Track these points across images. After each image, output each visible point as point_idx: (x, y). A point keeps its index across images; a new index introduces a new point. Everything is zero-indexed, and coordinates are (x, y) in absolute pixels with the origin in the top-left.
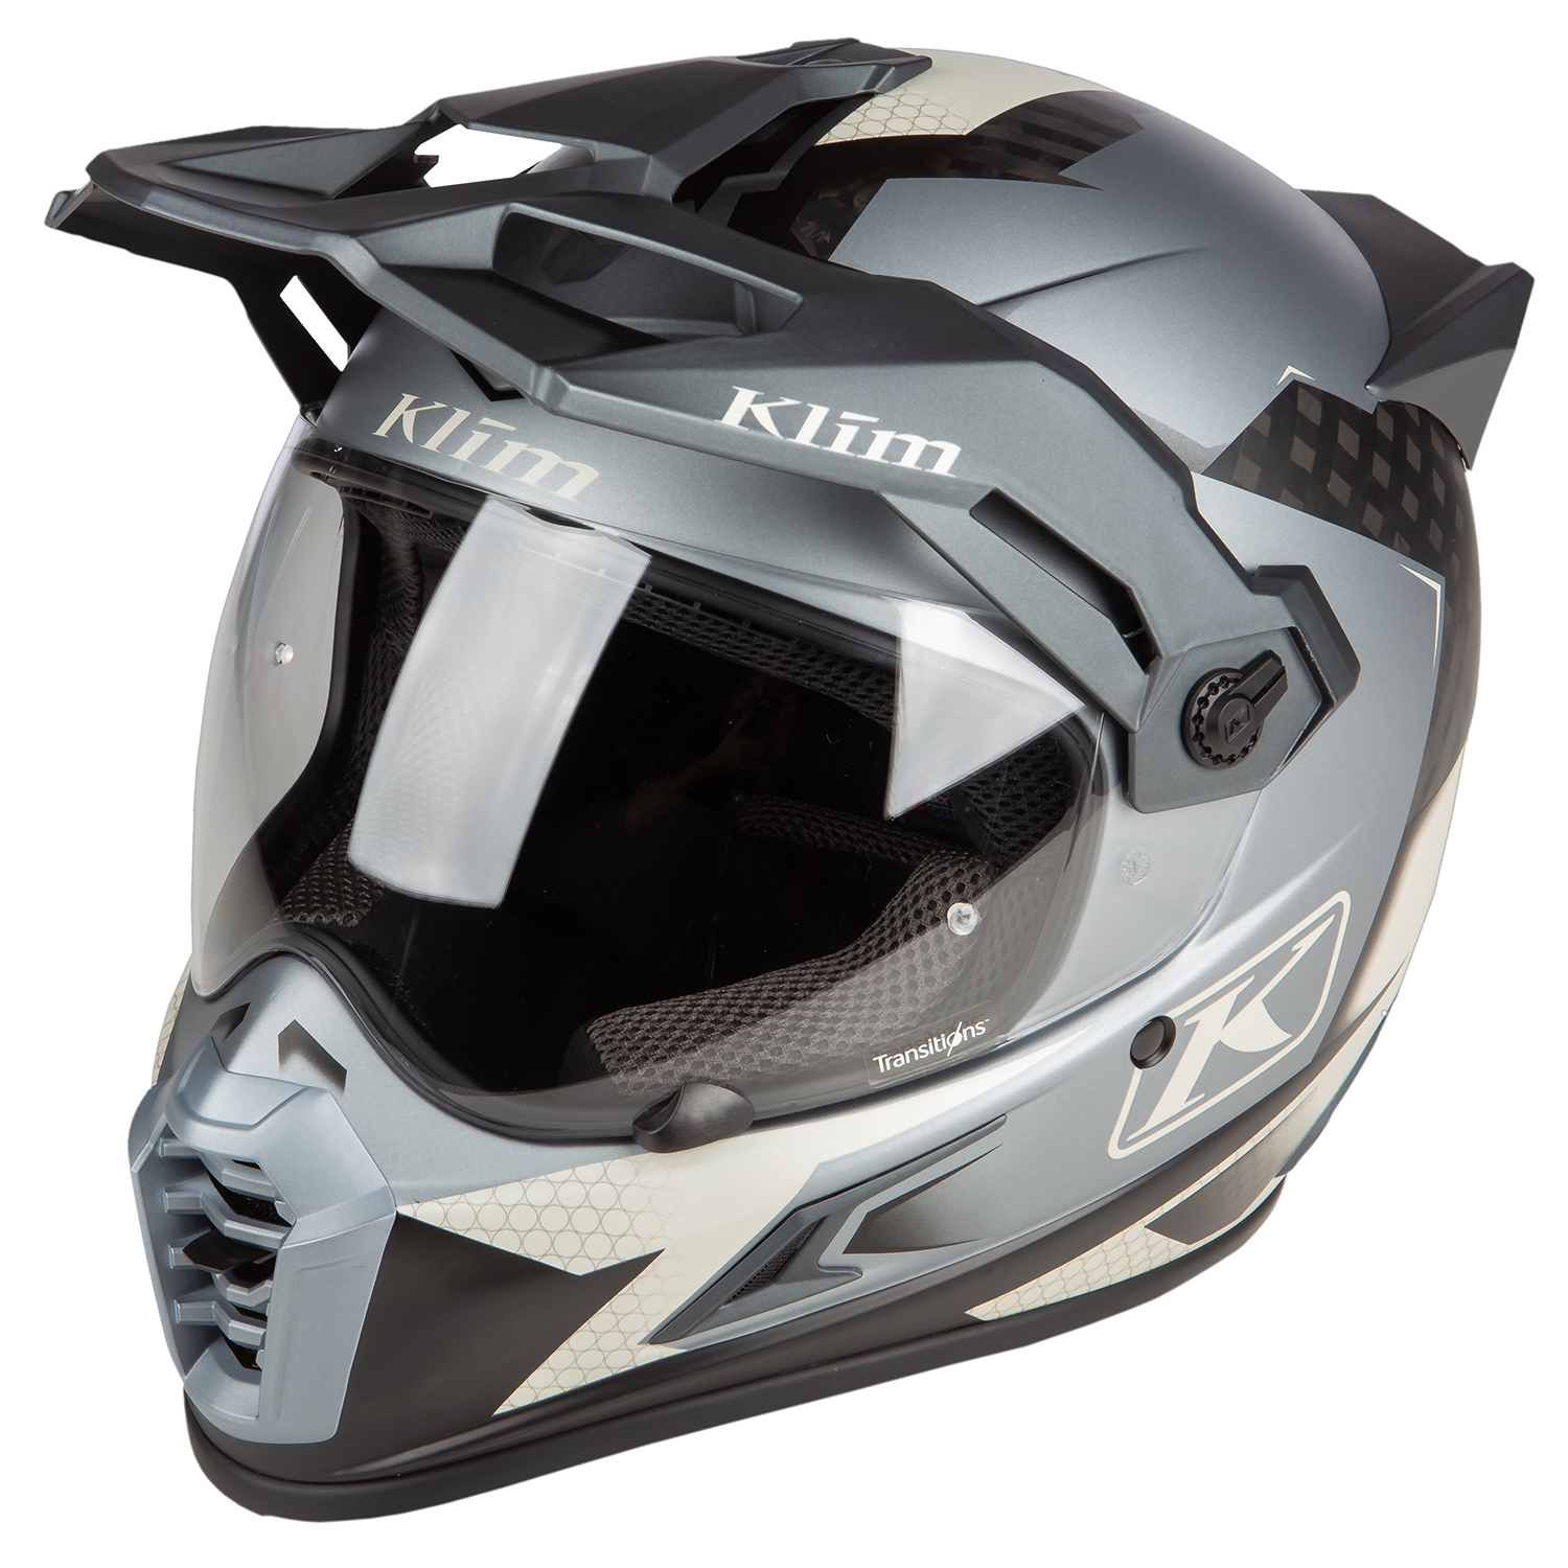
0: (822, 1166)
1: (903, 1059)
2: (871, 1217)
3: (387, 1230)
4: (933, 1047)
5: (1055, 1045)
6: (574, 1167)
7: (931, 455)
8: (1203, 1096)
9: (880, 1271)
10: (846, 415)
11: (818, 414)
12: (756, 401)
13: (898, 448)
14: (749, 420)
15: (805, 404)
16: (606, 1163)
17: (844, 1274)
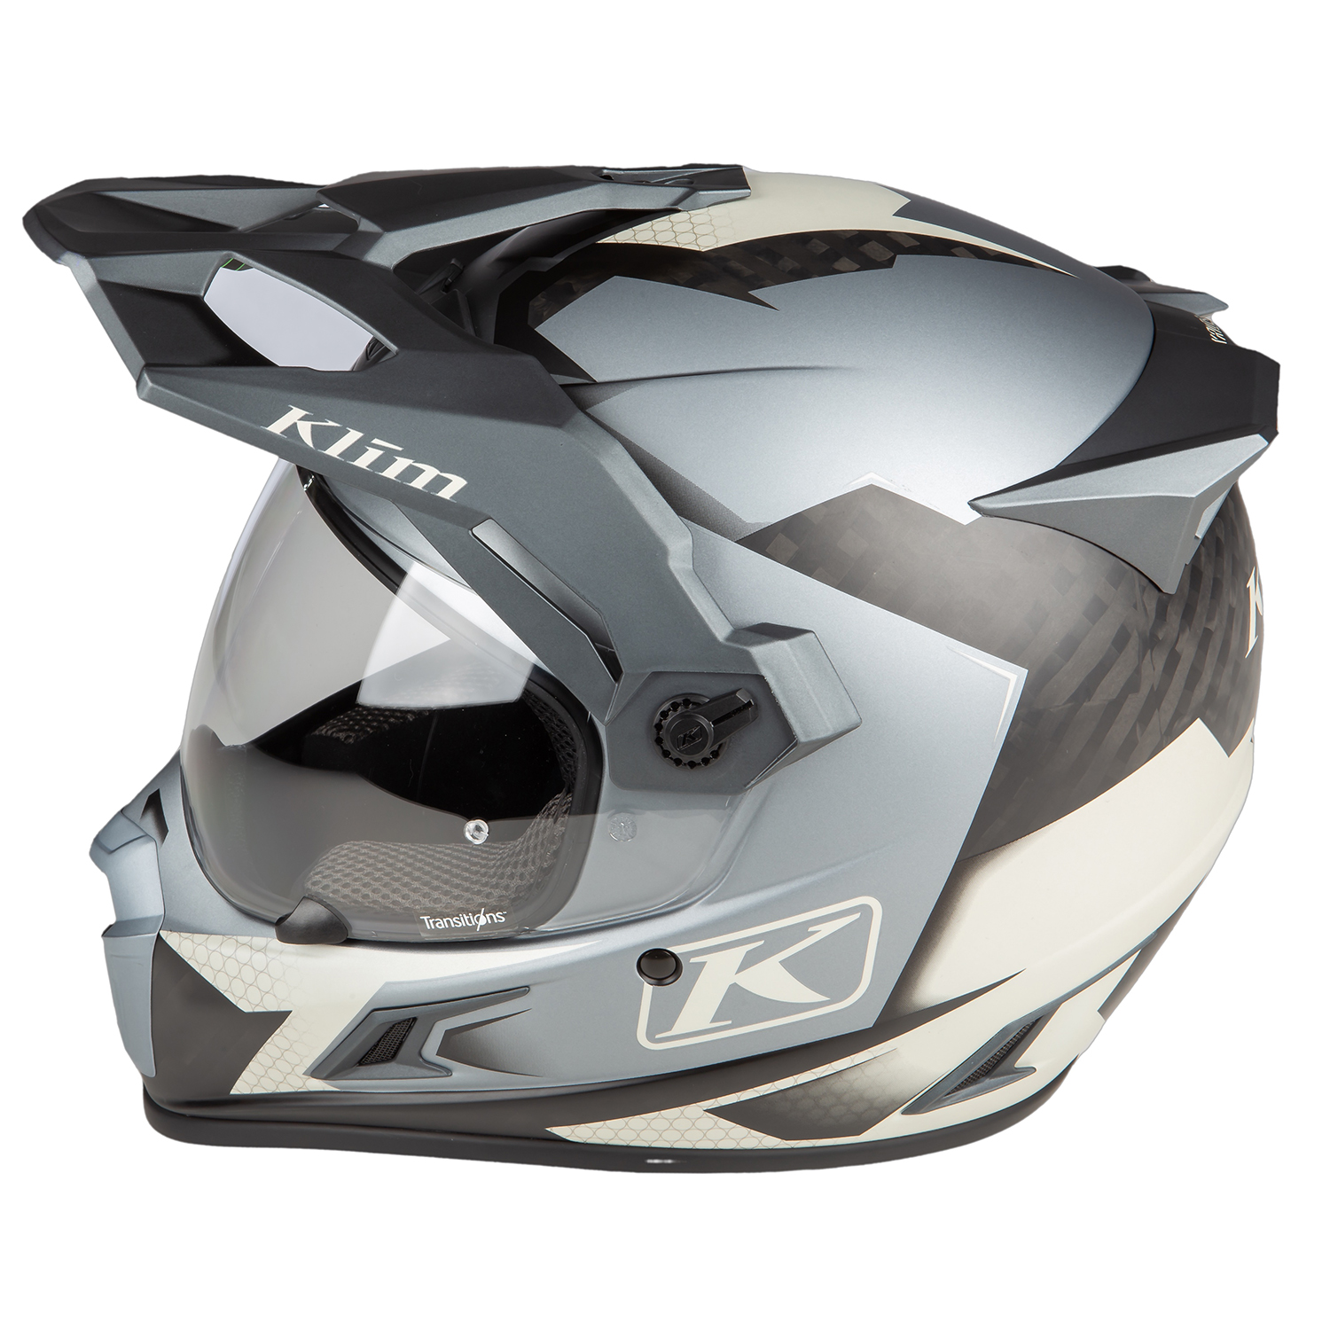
0: (387, 984)
1: (442, 924)
2: (449, 1034)
3: (151, 944)
4: (463, 921)
5: (570, 946)
6: (252, 936)
7: (440, 483)
8: (730, 1022)
9: (464, 1078)
10: (376, 441)
11: (353, 436)
12: (304, 419)
13: (413, 472)
14: (292, 430)
15: (344, 427)
16: (269, 939)
17: (434, 1070)
